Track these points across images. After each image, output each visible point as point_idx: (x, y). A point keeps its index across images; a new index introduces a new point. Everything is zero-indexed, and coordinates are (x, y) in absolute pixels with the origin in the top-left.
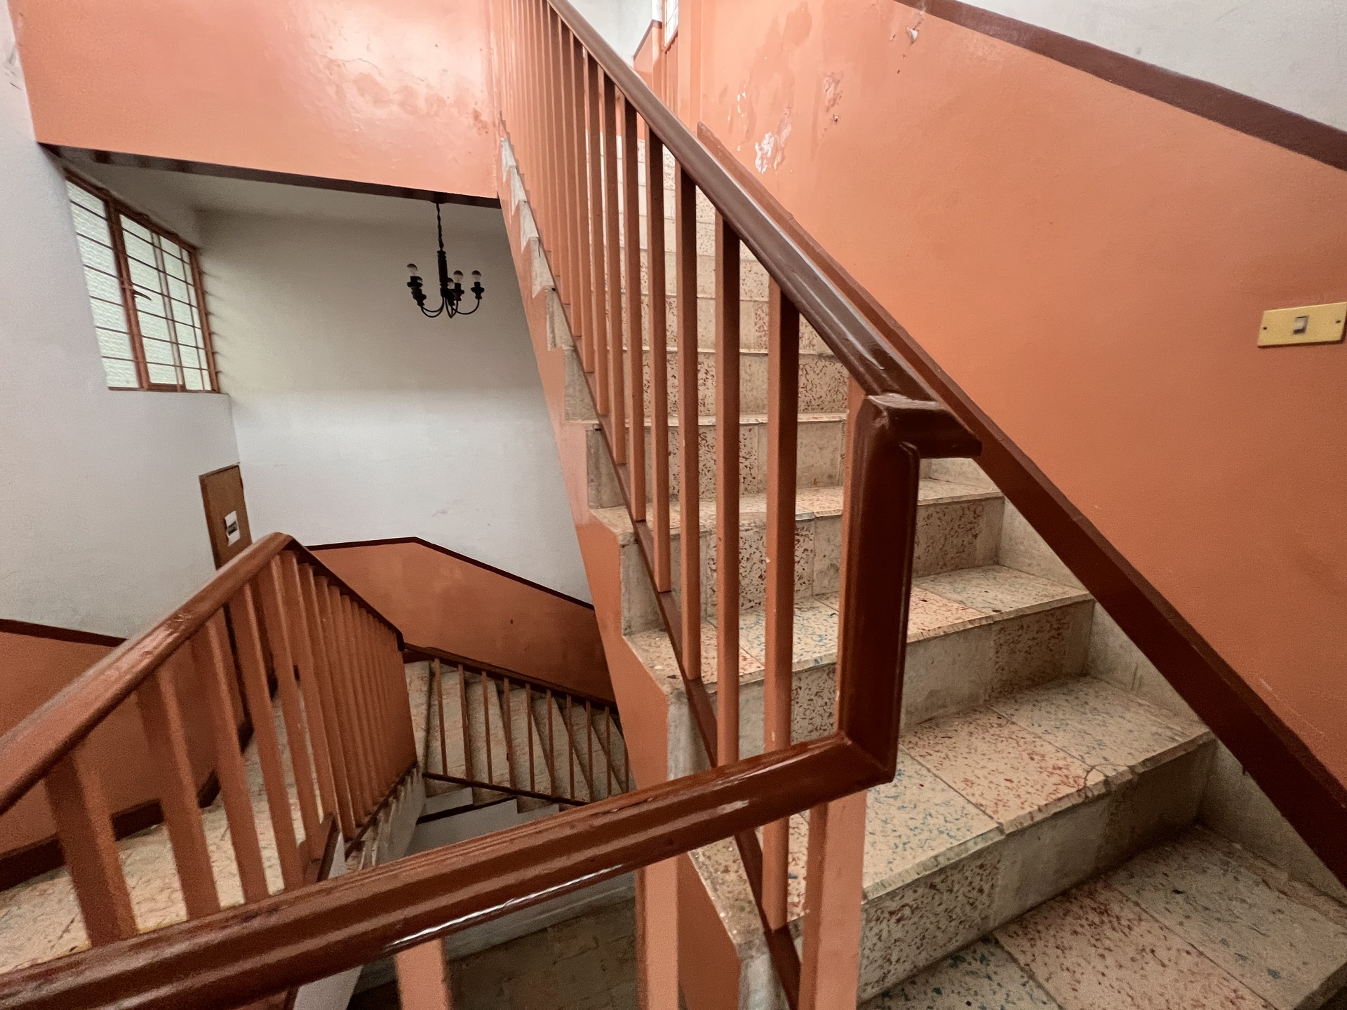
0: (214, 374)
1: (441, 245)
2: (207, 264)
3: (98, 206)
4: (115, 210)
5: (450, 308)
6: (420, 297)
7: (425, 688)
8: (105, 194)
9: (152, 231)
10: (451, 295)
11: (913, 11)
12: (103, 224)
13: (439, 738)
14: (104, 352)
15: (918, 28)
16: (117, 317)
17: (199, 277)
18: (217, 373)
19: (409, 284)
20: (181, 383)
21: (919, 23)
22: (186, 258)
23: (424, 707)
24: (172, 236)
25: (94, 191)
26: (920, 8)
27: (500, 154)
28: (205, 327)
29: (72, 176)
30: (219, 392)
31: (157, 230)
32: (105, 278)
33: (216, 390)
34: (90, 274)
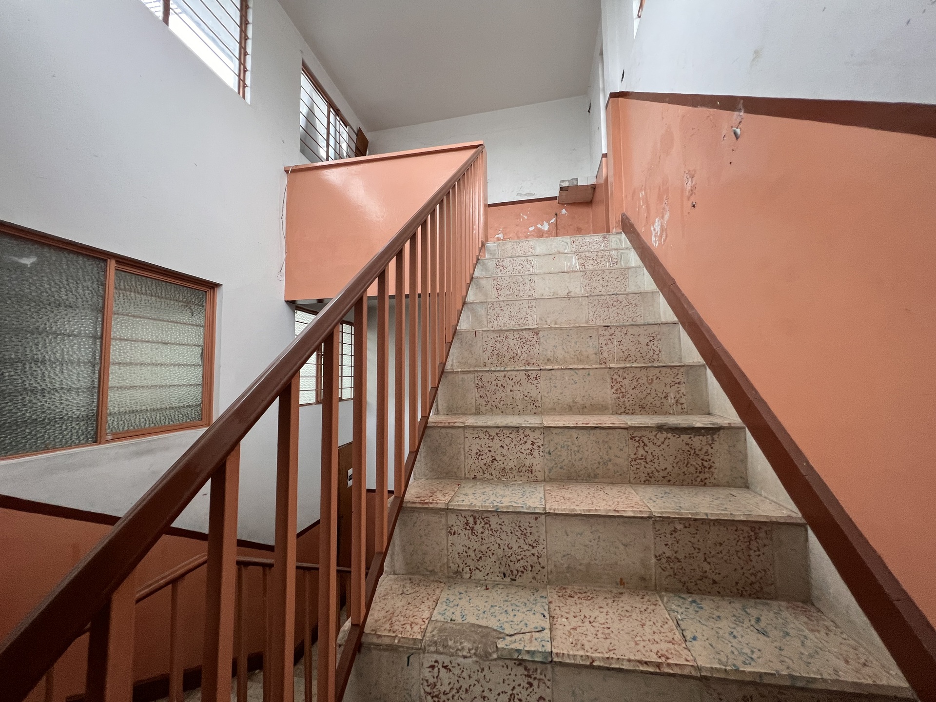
11: (736, 113)
15: (740, 126)
21: (740, 122)
26: (739, 110)
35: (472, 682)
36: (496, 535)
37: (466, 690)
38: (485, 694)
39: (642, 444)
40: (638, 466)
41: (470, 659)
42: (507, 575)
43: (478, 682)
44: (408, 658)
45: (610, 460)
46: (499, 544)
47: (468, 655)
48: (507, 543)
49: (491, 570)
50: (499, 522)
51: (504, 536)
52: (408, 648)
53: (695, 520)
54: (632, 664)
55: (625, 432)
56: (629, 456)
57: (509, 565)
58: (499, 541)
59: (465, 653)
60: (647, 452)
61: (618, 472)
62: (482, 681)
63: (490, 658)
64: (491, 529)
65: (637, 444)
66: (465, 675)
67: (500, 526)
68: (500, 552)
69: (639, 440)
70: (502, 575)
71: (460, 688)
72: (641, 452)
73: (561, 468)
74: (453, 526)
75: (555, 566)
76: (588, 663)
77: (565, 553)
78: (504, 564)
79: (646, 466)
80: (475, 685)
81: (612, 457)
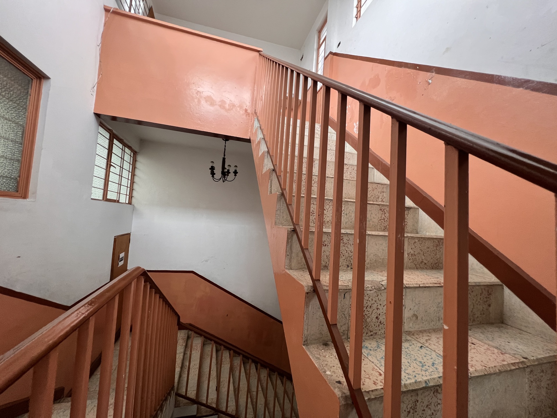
0: (131, 197)
1: (224, 155)
2: (139, 158)
3: (107, 135)
4: (113, 137)
5: (224, 178)
6: (213, 174)
7: (184, 344)
8: (111, 132)
9: (123, 145)
10: (225, 174)
12: (107, 141)
13: (187, 372)
14: (93, 185)
15: (431, 79)
16: (102, 173)
17: (135, 162)
18: (132, 197)
19: (210, 169)
20: (118, 199)
22: (132, 155)
23: (182, 354)
24: (130, 148)
25: (108, 130)
26: (433, 72)
27: (253, 123)
28: (132, 180)
29: (101, 125)
30: (131, 204)
31: (125, 145)
32: (103, 159)
33: (130, 203)
34: (97, 157)
35: (373, 302)
36: (346, 246)
37: (370, 307)
38: (378, 307)
39: (384, 213)
40: (381, 223)
41: (373, 291)
42: (349, 266)
43: (376, 302)
44: (344, 295)
45: (371, 220)
46: (347, 251)
47: (372, 289)
48: (350, 250)
49: (342, 264)
50: (348, 239)
51: (349, 246)
52: (344, 289)
53: (422, 238)
54: (432, 284)
55: (378, 206)
56: (379, 218)
57: (350, 261)
58: (347, 249)
59: (370, 289)
60: (385, 216)
61: (374, 225)
62: (377, 301)
63: (381, 289)
64: (344, 243)
65: (382, 213)
66: (370, 299)
67: (348, 241)
68: (347, 255)
69: (383, 211)
70: (347, 266)
71: (368, 306)
72: (383, 216)
73: (351, 222)
74: (325, 241)
75: (370, 260)
76: (419, 286)
77: (374, 254)
78: (348, 260)
79: (384, 223)
80: (374, 303)
81: (372, 218)
